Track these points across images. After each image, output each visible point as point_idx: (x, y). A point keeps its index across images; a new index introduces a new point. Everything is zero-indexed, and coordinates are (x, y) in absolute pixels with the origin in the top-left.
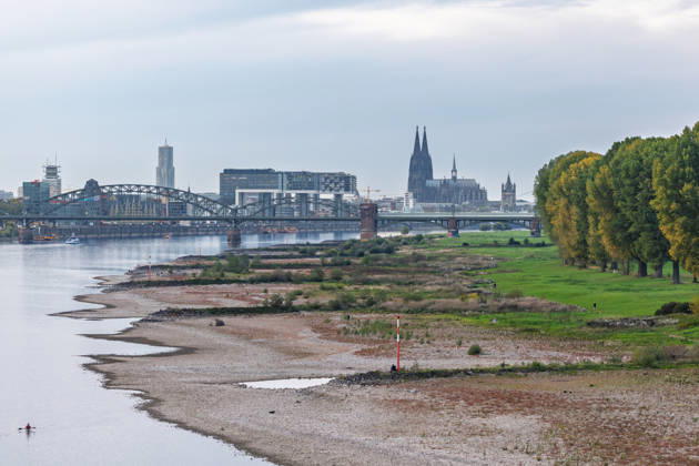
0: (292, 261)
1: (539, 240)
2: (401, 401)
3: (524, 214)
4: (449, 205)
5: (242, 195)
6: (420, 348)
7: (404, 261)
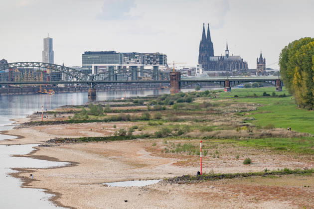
0: (129, 108)
1: (282, 93)
2: (204, 193)
3: (271, 77)
4: (224, 72)
5: (96, 67)
6: (213, 161)
7: (198, 107)
